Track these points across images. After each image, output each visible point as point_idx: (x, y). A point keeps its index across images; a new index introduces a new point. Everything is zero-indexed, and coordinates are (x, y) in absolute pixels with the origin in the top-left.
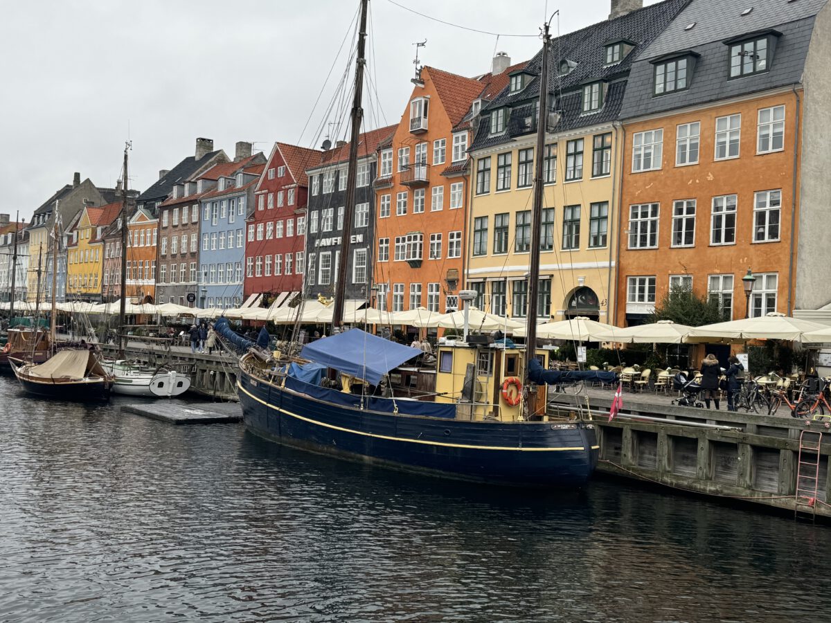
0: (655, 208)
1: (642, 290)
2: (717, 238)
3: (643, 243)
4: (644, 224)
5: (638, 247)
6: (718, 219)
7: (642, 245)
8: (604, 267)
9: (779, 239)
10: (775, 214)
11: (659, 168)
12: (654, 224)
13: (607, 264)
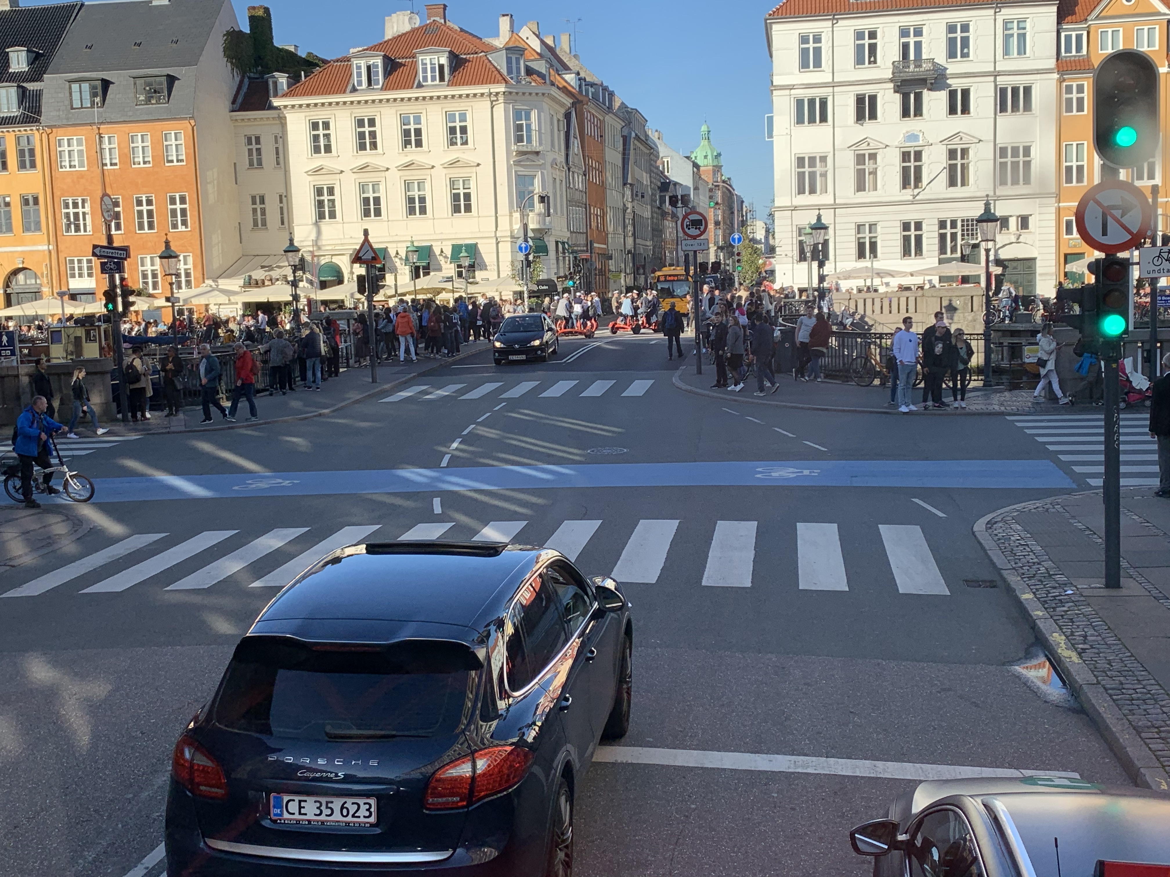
0: (84, 201)
1: (80, 269)
2: (141, 227)
3: (78, 229)
4: (76, 215)
5: (73, 233)
6: (140, 213)
7: (76, 231)
8: (44, 251)
9: (189, 229)
10: (184, 212)
11: (86, 169)
12: (84, 214)
13: (46, 247)
